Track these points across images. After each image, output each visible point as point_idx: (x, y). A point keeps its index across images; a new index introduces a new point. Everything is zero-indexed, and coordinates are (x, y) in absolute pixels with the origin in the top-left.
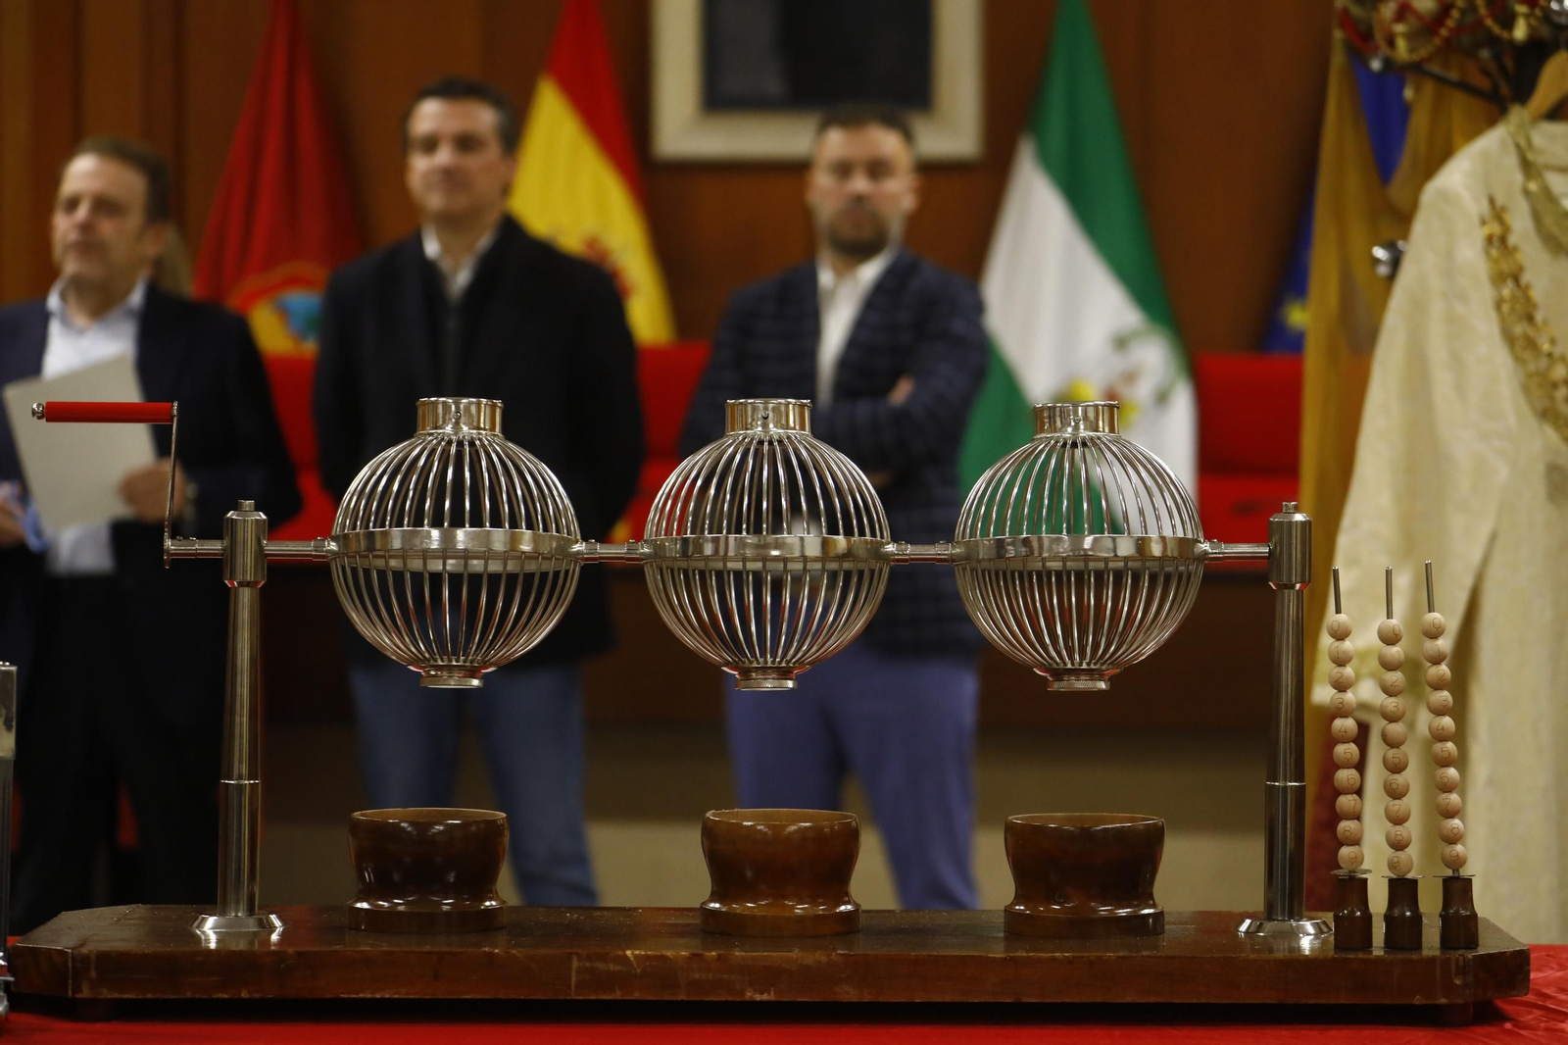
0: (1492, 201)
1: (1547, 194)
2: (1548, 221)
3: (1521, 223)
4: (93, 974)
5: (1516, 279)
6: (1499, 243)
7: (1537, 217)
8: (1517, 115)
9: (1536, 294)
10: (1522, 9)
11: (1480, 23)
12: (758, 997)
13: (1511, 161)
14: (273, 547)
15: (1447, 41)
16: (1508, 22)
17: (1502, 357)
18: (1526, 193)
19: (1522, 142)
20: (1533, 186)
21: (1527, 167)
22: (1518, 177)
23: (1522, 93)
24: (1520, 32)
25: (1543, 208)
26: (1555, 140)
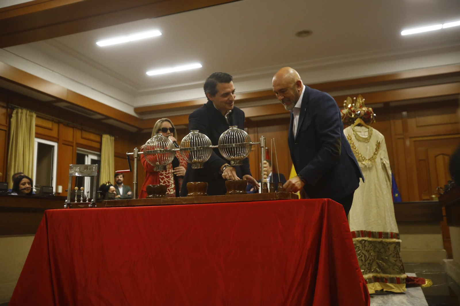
0: (349, 135)
1: (357, 134)
2: (357, 137)
3: (353, 137)
4: (107, 203)
5: (353, 144)
6: (350, 140)
7: (355, 137)
8: (352, 125)
9: (356, 146)
10: (353, 113)
11: (348, 116)
12: (184, 203)
13: (352, 130)
14: (139, 153)
15: (345, 119)
16: (351, 115)
18: (354, 134)
19: (353, 128)
20: (354, 133)
21: (354, 131)
22: (353, 132)
23: (353, 123)
24: (353, 116)
25: (356, 136)
26: (358, 128)
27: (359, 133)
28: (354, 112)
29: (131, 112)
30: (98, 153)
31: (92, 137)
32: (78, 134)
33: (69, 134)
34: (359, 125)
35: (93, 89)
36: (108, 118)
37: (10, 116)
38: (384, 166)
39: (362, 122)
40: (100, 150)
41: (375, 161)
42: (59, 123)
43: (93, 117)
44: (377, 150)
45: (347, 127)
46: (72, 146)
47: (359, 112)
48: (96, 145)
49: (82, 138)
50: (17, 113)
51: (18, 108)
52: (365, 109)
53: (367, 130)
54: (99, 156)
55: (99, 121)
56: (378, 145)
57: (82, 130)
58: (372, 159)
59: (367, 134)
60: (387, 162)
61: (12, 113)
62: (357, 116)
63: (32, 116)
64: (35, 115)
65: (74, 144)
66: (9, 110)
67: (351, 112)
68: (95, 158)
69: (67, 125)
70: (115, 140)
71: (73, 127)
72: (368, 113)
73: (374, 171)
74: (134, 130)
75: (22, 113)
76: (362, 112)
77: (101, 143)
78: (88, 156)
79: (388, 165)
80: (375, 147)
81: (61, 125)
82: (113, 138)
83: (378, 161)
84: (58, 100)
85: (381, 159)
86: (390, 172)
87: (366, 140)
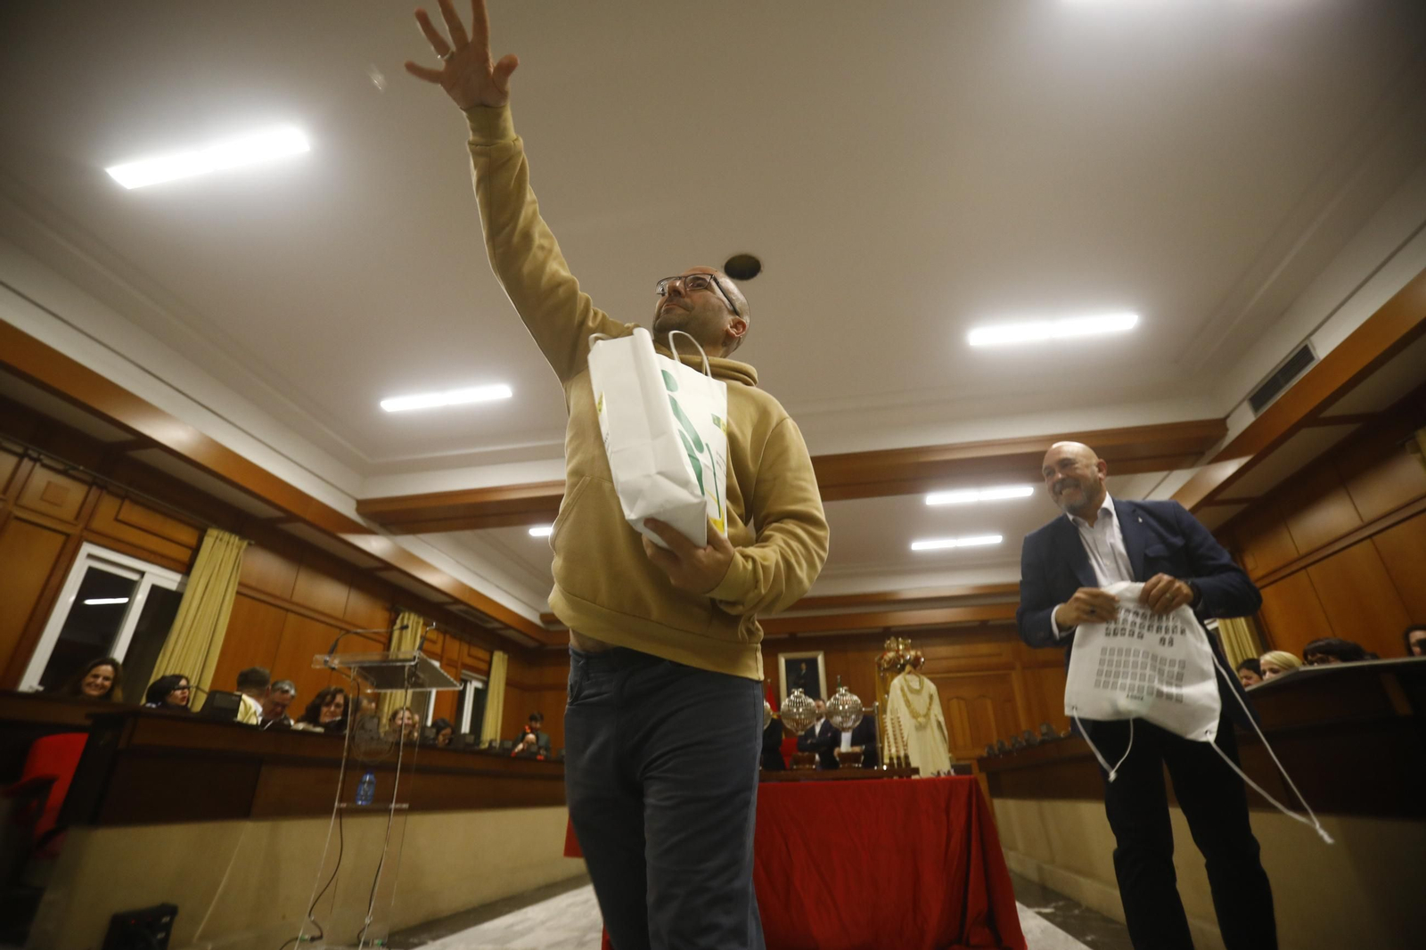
0: (901, 685)
1: (909, 685)
3: (906, 689)
5: (906, 696)
6: (902, 690)
8: (903, 673)
9: (910, 698)
10: (902, 658)
13: (903, 679)
16: (900, 661)
17: (906, 708)
19: (904, 677)
20: (906, 683)
21: (905, 680)
23: (903, 670)
24: (902, 661)
25: (909, 687)
26: (908, 677)
27: (911, 684)
28: (903, 656)
29: (533, 617)
30: (484, 678)
31: (482, 654)
32: (465, 648)
33: (456, 648)
34: (909, 673)
35: (498, 587)
36: (508, 627)
37: (393, 623)
38: (939, 724)
39: (913, 670)
40: (488, 674)
41: (929, 719)
42: (445, 633)
43: (489, 626)
44: (930, 704)
45: (896, 676)
46: (456, 667)
47: (908, 657)
48: (483, 666)
49: (470, 655)
50: (403, 618)
51: (404, 612)
52: (913, 653)
53: (917, 679)
54: (486, 683)
55: (492, 632)
56: (931, 697)
57: (470, 643)
58: (927, 715)
59: (918, 683)
60: (941, 719)
61: (396, 618)
62: (907, 662)
63: (418, 623)
64: (421, 622)
65: (459, 664)
66: (393, 615)
67: (899, 657)
68: (479, 685)
69: (454, 637)
70: (509, 659)
71: (461, 640)
72: (917, 659)
73: (929, 731)
74: (532, 644)
75: (409, 619)
76: (912, 658)
77: (490, 664)
78: (471, 682)
79: (943, 724)
80: (928, 701)
81: (448, 637)
82: (506, 657)
83: (932, 717)
84: (456, 601)
85: (936, 716)
86: (946, 733)
87: (918, 692)
